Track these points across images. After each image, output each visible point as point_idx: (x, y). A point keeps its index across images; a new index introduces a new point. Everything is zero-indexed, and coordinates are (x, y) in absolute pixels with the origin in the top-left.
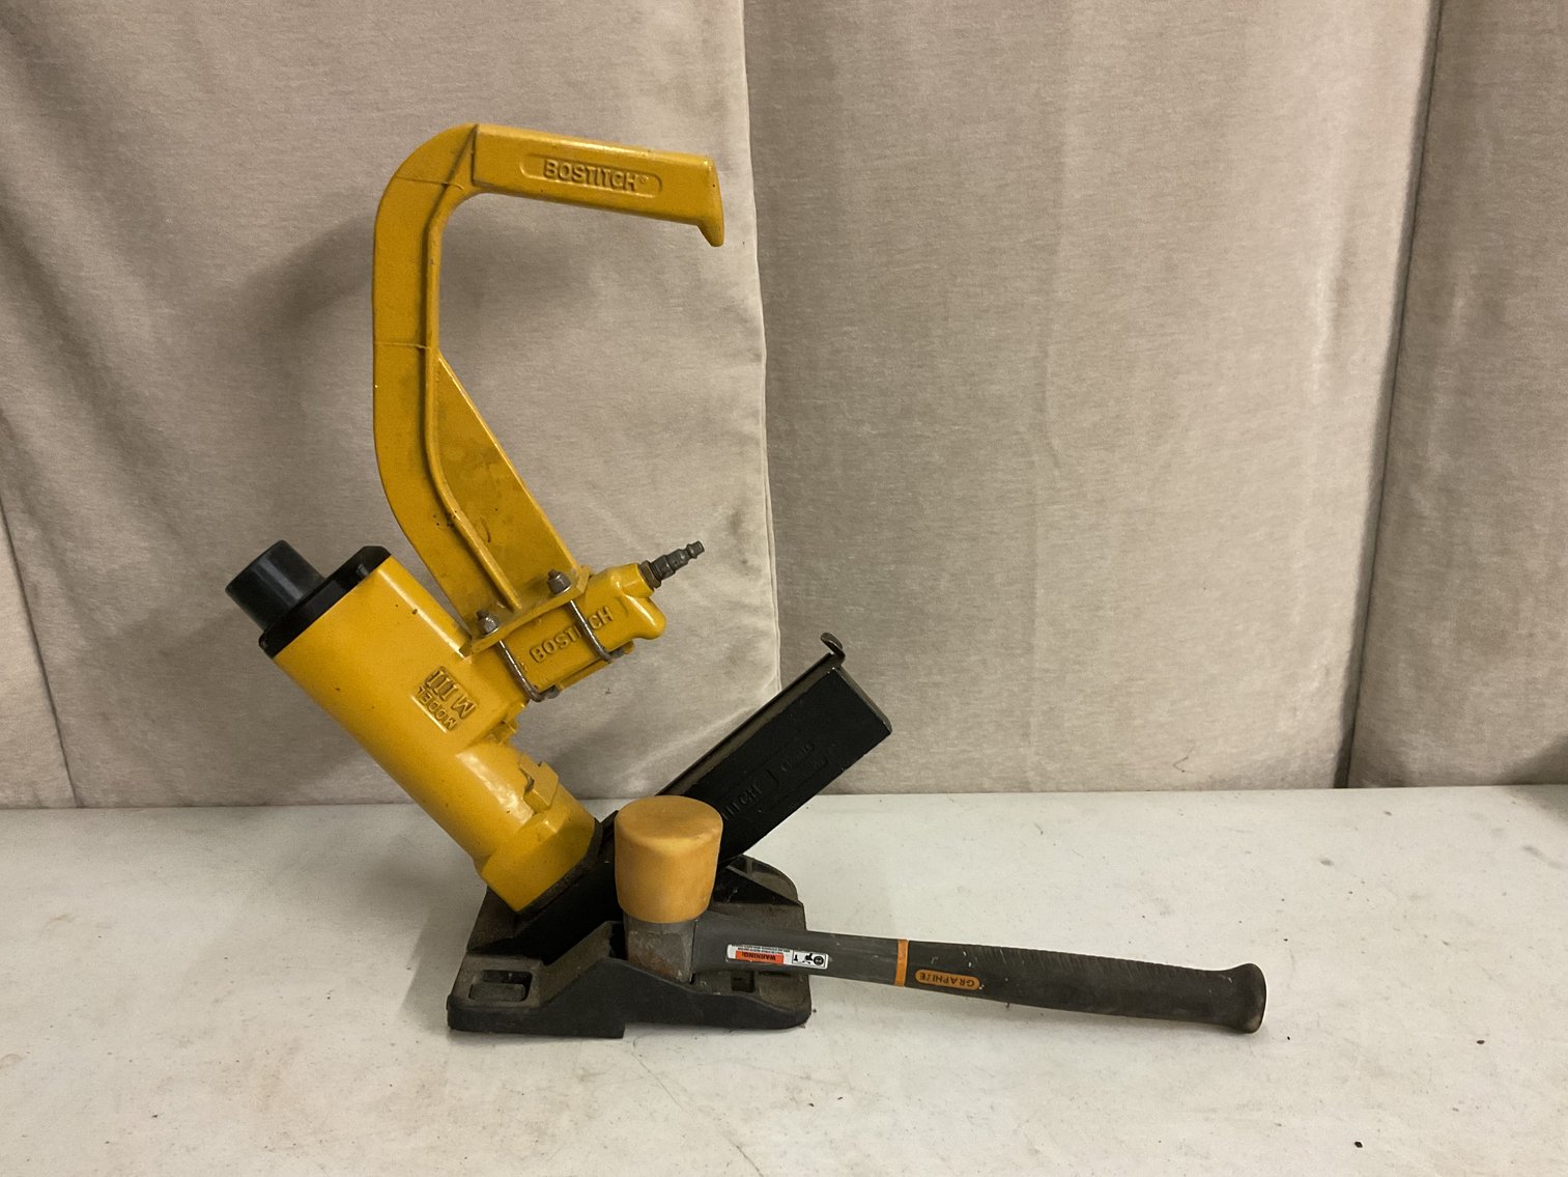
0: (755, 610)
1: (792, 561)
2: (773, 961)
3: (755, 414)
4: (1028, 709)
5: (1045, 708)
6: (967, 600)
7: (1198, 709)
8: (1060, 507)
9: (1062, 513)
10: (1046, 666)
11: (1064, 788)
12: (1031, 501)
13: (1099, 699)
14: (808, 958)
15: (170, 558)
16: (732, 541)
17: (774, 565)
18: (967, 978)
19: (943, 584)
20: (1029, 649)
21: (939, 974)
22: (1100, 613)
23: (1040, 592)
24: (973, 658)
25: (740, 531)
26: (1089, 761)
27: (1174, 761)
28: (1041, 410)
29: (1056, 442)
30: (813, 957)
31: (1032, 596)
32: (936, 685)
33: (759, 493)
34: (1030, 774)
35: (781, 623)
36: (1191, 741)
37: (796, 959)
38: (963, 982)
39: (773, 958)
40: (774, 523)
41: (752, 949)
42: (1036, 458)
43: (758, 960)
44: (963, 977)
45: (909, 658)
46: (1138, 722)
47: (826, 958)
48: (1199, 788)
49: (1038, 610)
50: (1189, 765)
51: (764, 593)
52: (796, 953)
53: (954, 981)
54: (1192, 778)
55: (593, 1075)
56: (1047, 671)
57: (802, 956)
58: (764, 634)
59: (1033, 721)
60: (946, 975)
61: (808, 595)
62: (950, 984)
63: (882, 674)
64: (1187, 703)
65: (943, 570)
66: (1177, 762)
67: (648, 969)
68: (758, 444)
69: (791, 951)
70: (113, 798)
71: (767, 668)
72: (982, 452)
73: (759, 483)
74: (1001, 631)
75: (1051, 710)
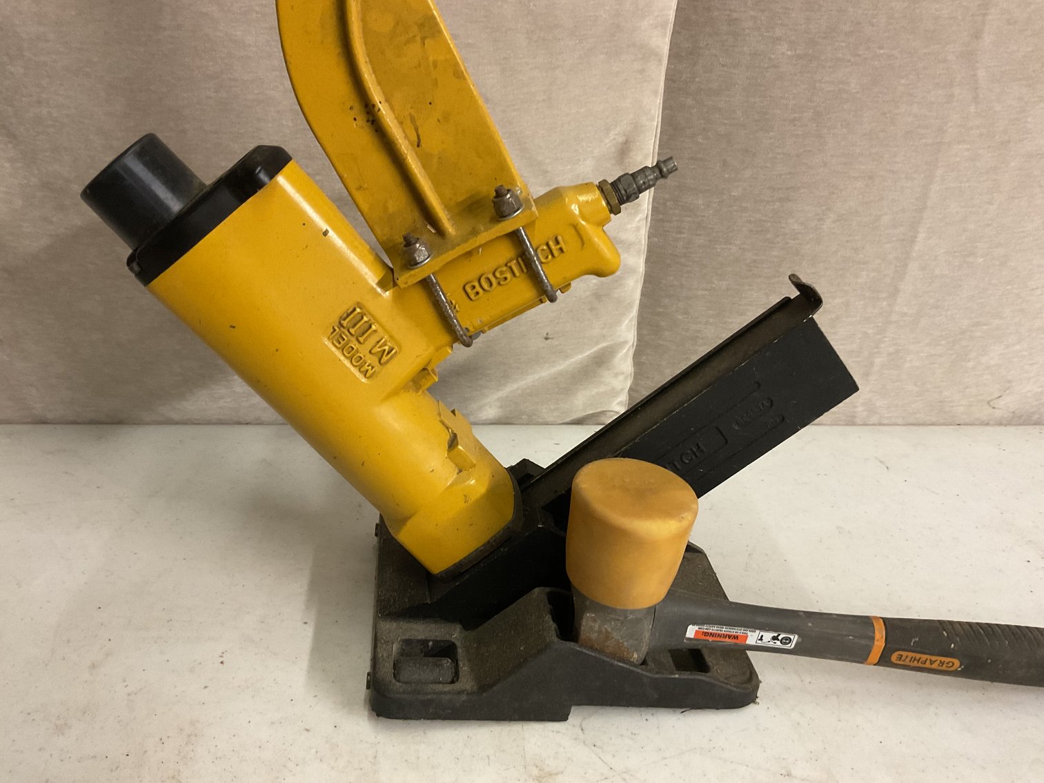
0: (628, 246)
1: (667, 196)
2: (734, 641)
3: (664, 25)
4: (876, 350)
5: (891, 350)
6: (848, 241)
7: (1025, 353)
8: (965, 146)
9: (966, 153)
10: (905, 310)
11: (886, 422)
12: (939, 140)
13: (944, 342)
14: (775, 638)
17: (651, 200)
18: (947, 660)
19: (828, 223)
20: (895, 293)
21: (918, 656)
22: (970, 259)
23: (921, 236)
24: (838, 301)
26: (916, 399)
27: (989, 399)
28: (977, 36)
29: (981, 73)
30: (780, 638)
31: (913, 240)
33: (653, 120)
34: (860, 409)
35: (647, 260)
36: (1009, 382)
37: (761, 639)
38: (942, 663)
39: (736, 637)
40: (658, 154)
41: (714, 629)
42: (957, 91)
43: (719, 639)
44: (943, 659)
46: (970, 364)
47: (795, 638)
48: (1000, 424)
49: (914, 255)
50: (1001, 403)
51: (638, 229)
52: (762, 633)
53: (932, 662)
54: (998, 413)
55: (551, 774)
56: (905, 314)
57: (768, 636)
58: (632, 271)
59: (878, 361)
60: (924, 657)
61: (681, 233)
62: (928, 665)
64: (1018, 347)
65: (829, 209)
66: (991, 400)
67: (601, 651)
68: (660, 61)
69: (758, 632)
71: (630, 306)
72: (903, 81)
73: (654, 106)
74: (873, 274)
75: (897, 351)
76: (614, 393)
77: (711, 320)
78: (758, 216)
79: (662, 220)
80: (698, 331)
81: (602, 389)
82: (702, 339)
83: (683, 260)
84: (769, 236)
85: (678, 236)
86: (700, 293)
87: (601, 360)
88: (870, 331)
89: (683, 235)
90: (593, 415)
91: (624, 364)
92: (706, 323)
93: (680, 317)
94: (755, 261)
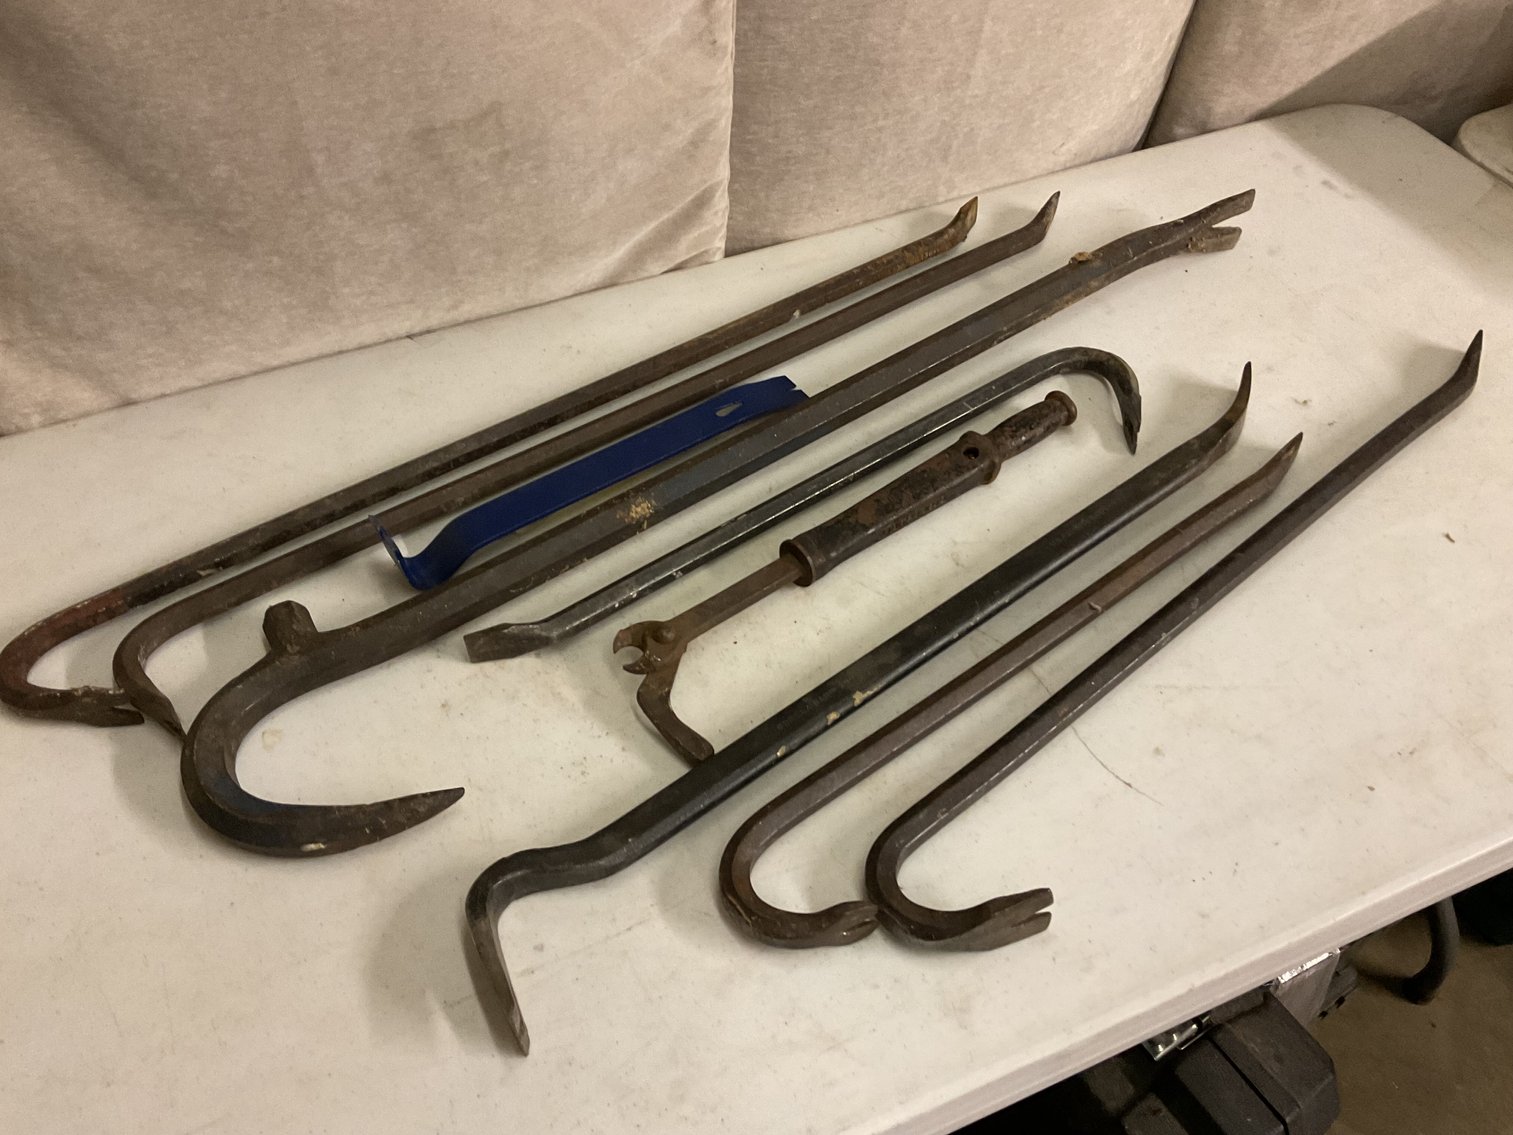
0: (716, 90)
4: (953, 134)
5: (966, 130)
6: (923, 44)
7: (1083, 101)
10: (976, 92)
13: (1011, 112)
15: (82, 165)
16: (704, 22)
17: (734, 37)
19: (904, 31)
20: (967, 80)
22: (1031, 34)
23: (987, 25)
24: (917, 98)
25: (712, 11)
27: (1054, 148)
31: (981, 30)
32: (880, 130)
36: (1071, 129)
45: (859, 109)
46: (1036, 124)
49: (982, 42)
50: (1064, 150)
51: (726, 69)
56: (976, 96)
58: (724, 110)
59: (955, 143)
61: (765, 60)
63: (830, 128)
64: (1076, 98)
65: (904, 18)
70: (36, 419)
74: (946, 68)
75: (972, 130)
76: (715, 232)
77: (801, 139)
78: (839, 35)
79: (743, 51)
80: (790, 152)
81: (704, 229)
82: (795, 157)
83: (768, 87)
84: (850, 52)
85: (762, 64)
86: (789, 115)
87: (702, 202)
88: (947, 119)
89: (766, 63)
90: (696, 256)
91: (722, 202)
92: (798, 142)
93: (770, 141)
94: (839, 77)
